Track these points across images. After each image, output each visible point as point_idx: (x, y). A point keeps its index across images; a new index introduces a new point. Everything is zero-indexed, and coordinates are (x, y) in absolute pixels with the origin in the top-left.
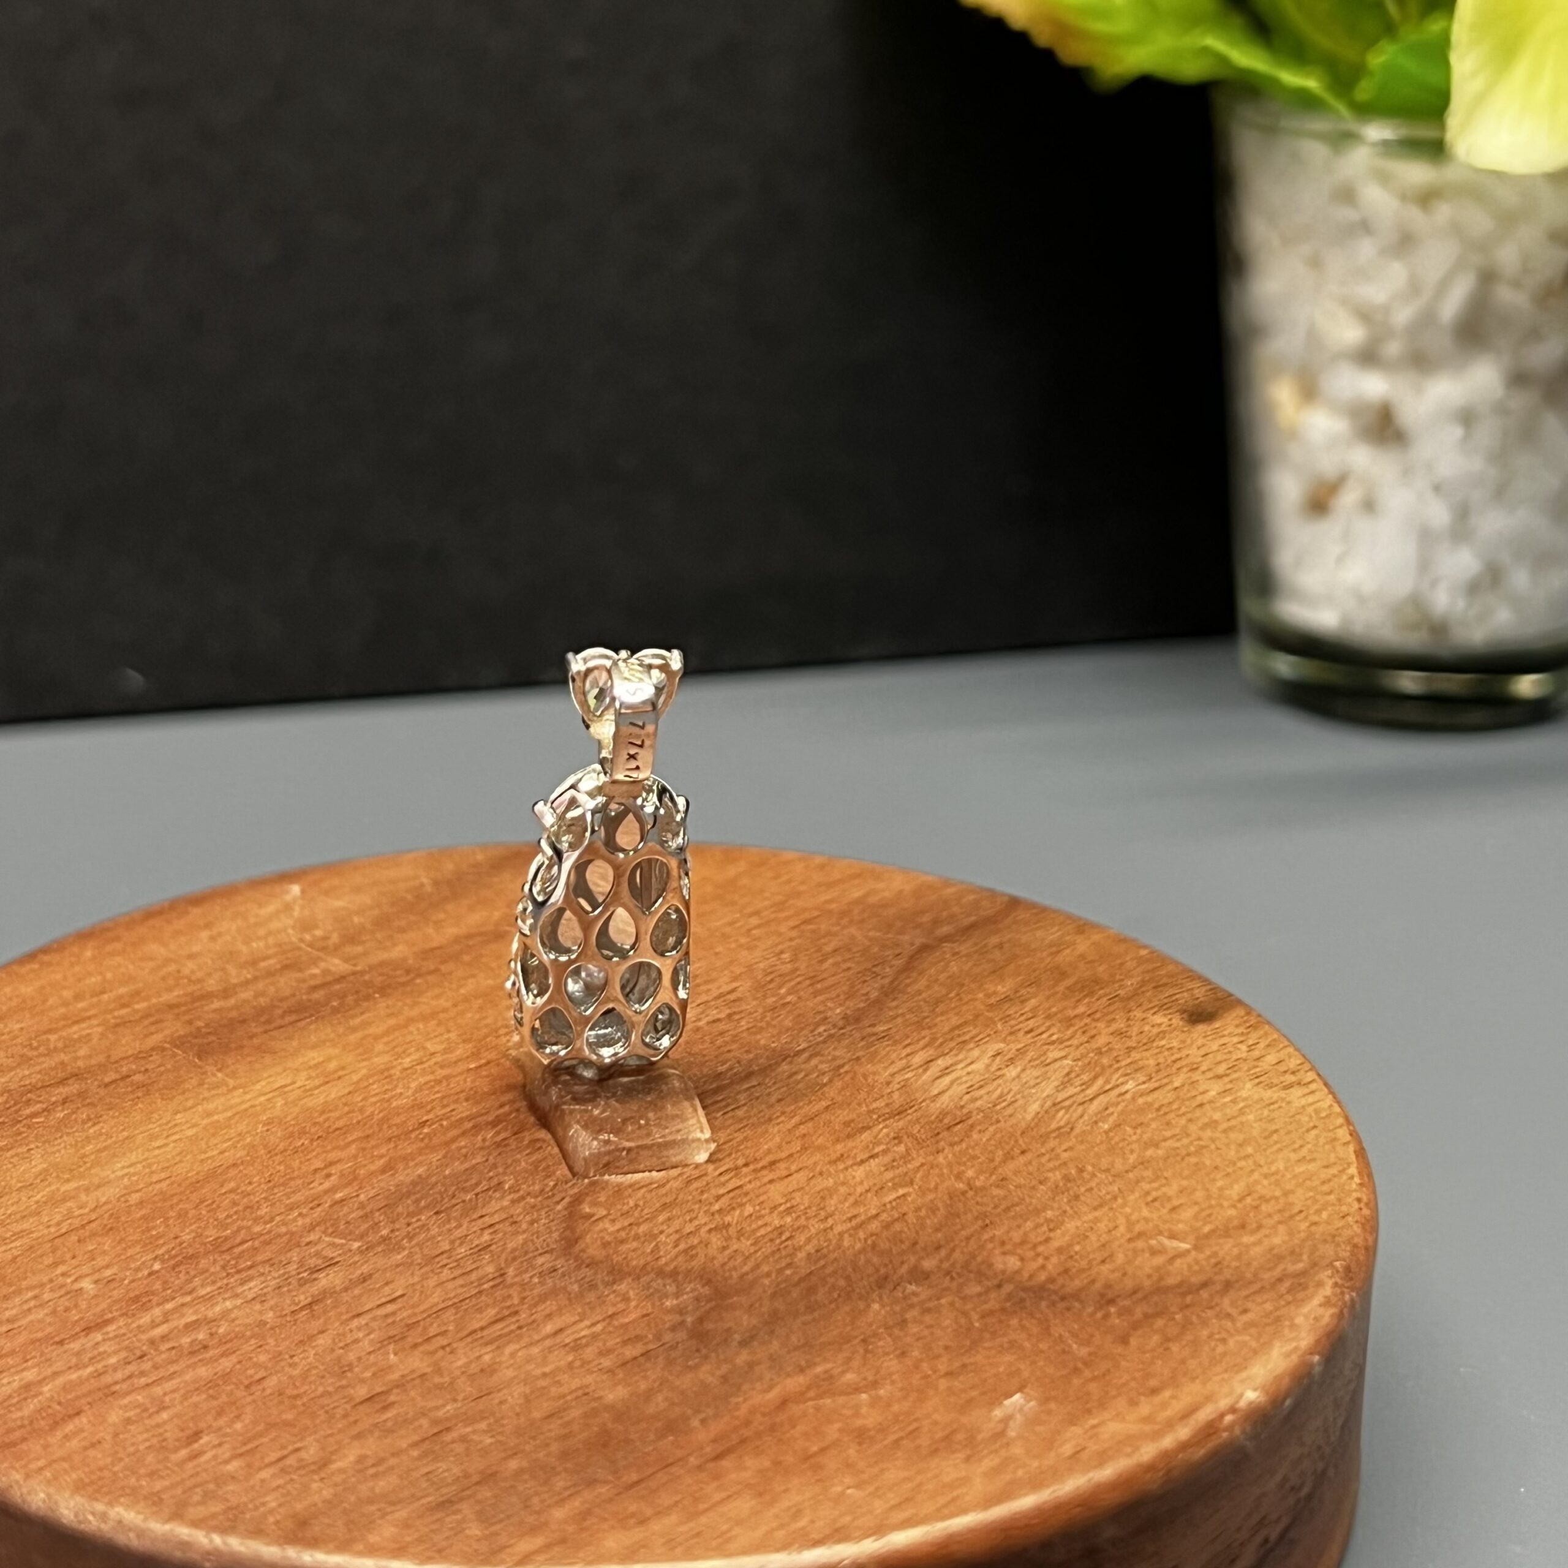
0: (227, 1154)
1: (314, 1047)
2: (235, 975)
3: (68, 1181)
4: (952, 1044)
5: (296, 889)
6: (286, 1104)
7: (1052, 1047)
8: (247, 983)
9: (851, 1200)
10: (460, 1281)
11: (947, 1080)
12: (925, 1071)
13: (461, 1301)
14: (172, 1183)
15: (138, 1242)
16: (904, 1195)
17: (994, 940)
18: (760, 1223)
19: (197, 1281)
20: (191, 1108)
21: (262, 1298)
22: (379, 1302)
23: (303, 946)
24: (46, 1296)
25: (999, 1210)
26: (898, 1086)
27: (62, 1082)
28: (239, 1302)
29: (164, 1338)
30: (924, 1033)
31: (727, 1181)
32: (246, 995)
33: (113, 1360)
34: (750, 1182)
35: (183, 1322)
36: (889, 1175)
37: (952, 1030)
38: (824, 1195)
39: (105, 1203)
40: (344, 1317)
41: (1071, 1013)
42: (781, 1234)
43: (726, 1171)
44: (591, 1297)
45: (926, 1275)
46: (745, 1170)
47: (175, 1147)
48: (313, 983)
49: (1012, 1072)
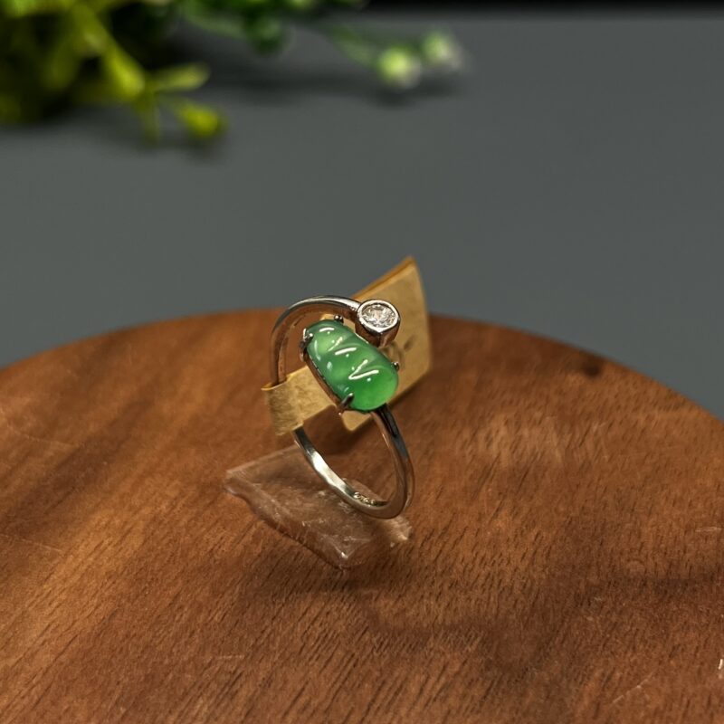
0: (100, 608)
4: (476, 421)
6: (110, 559)
7: (531, 411)
9: (512, 544)
10: (330, 668)
11: (494, 447)
12: (477, 442)
16: (538, 534)
18: (474, 574)
22: (292, 699)
25: (599, 531)
26: (471, 458)
30: (455, 416)
31: (430, 550)
34: (443, 546)
36: (518, 521)
38: (494, 545)
42: (493, 580)
44: (420, 658)
45: (600, 588)
46: (433, 539)
49: (525, 432)
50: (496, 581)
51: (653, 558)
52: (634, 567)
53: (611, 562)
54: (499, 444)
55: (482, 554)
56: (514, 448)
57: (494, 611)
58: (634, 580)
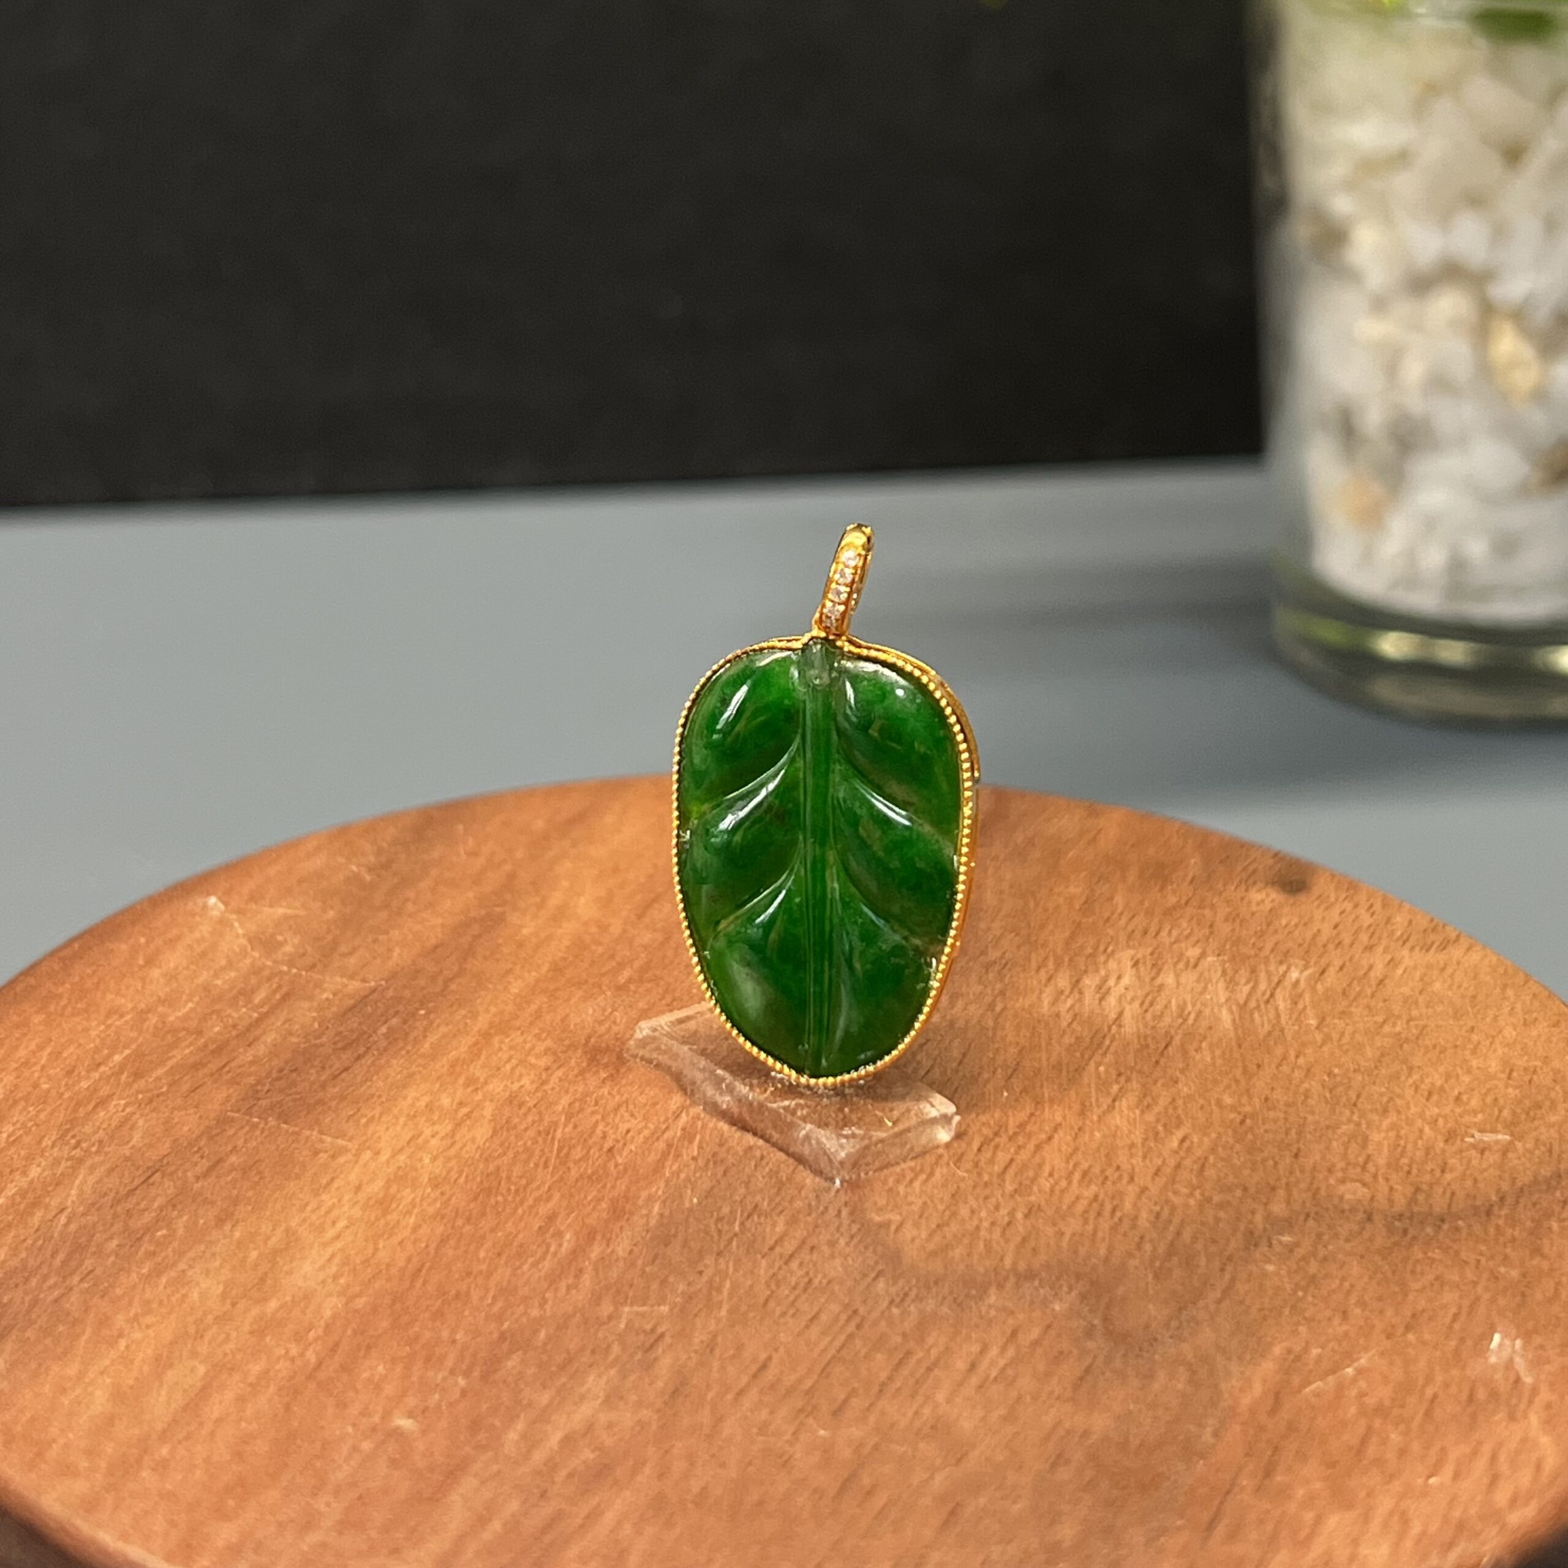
4: (1082, 959)
7: (1182, 946)
9: (1138, 1152)
10: (817, 1327)
11: (1112, 999)
12: (1082, 993)
13: (838, 1352)
16: (1185, 1137)
18: (1070, 1197)
25: (1293, 1136)
26: (1070, 1016)
30: (1043, 951)
31: (993, 1156)
34: (1017, 1153)
38: (1107, 1152)
41: (1166, 904)
42: (1102, 1205)
44: (972, 1318)
45: (1288, 1222)
46: (1000, 1140)
49: (1168, 980)
50: (1108, 1207)
51: (1387, 1180)
52: (1353, 1192)
53: (1312, 1183)
54: (1120, 999)
55: (1085, 1165)
56: (1147, 1003)
57: (1103, 1252)
58: (1351, 1211)
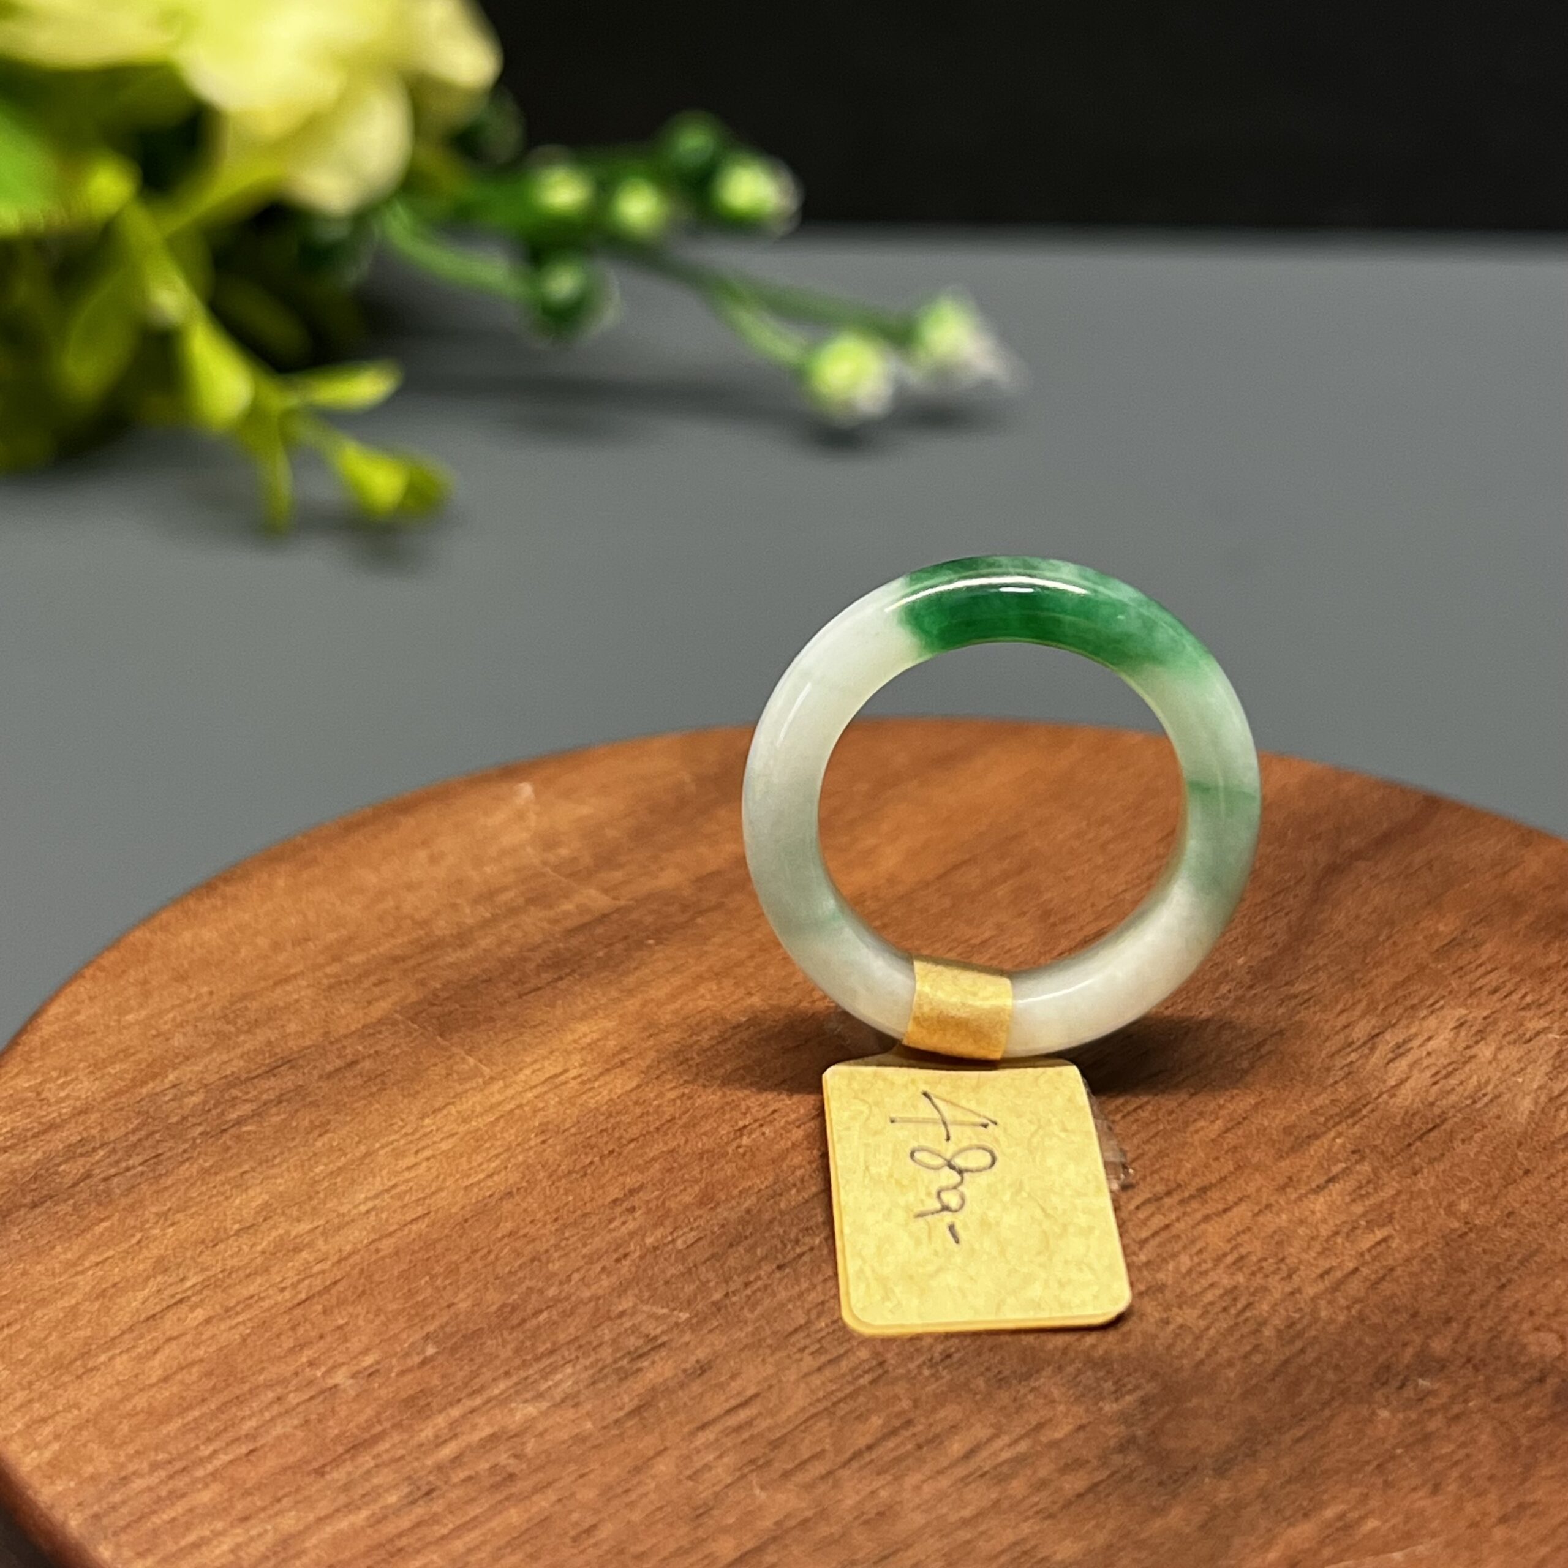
0: (496, 1178)
1: (583, 1017)
2: (469, 916)
3: (299, 1220)
4: (1399, 1010)
5: (526, 790)
6: (560, 1103)
7: (1528, 1014)
8: (485, 924)
9: (1317, 1246)
10: (828, 1373)
11: (1403, 1064)
12: (1372, 1050)
13: (834, 1404)
14: (433, 1223)
15: (400, 1312)
16: (1385, 1240)
17: (1419, 857)
18: (1204, 1282)
19: (487, 1375)
20: (440, 1110)
21: (571, 1400)
22: (728, 1406)
23: (548, 869)
24: (293, 1399)
25: (1514, 1263)
26: (1342, 1073)
27: (271, 1071)
28: (544, 1405)
29: (457, 1460)
30: (1360, 993)
31: (1148, 1219)
32: (486, 942)
33: (392, 1499)
34: (1178, 1220)
35: (476, 1437)
36: (1358, 1209)
37: (1394, 988)
38: (1280, 1240)
39: (350, 1255)
40: (686, 1430)
41: (1543, 963)
42: (1235, 1299)
43: (1144, 1203)
44: (1004, 1397)
45: (1442, 1365)
46: (1167, 1201)
47: (429, 1169)
48: (569, 924)
49: (1485, 1051)
50: (1241, 1303)
55: (1246, 1250)
